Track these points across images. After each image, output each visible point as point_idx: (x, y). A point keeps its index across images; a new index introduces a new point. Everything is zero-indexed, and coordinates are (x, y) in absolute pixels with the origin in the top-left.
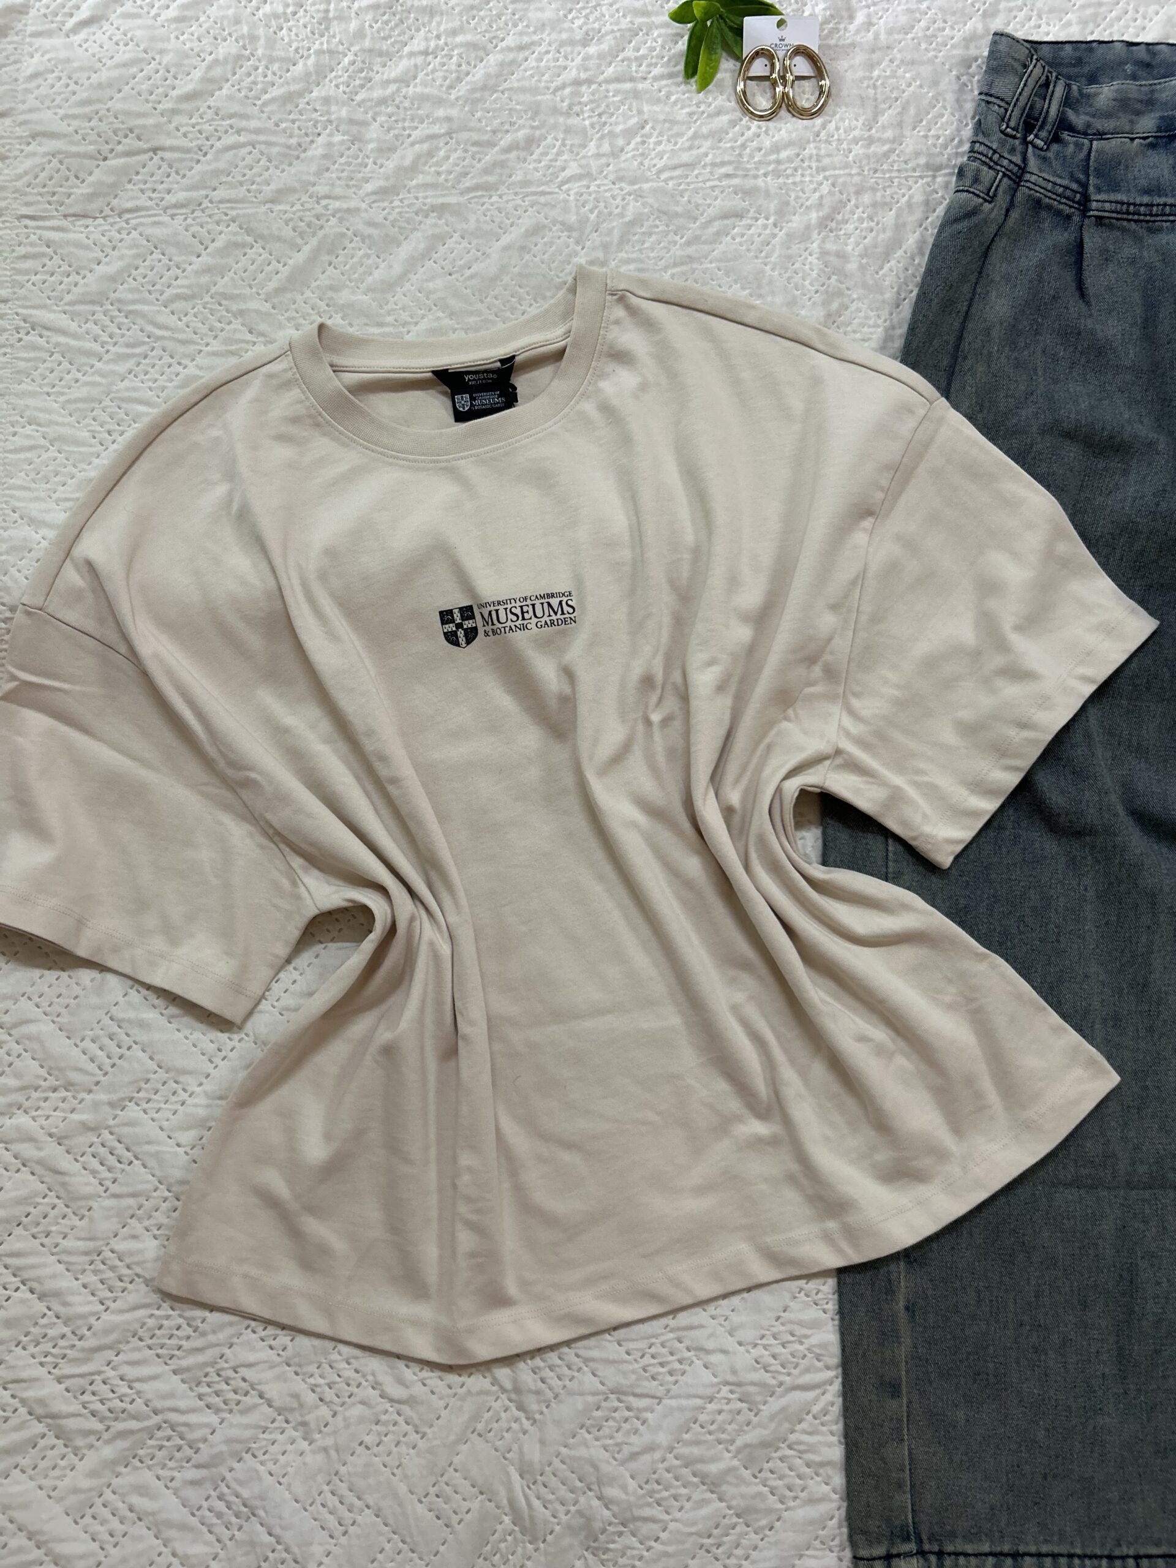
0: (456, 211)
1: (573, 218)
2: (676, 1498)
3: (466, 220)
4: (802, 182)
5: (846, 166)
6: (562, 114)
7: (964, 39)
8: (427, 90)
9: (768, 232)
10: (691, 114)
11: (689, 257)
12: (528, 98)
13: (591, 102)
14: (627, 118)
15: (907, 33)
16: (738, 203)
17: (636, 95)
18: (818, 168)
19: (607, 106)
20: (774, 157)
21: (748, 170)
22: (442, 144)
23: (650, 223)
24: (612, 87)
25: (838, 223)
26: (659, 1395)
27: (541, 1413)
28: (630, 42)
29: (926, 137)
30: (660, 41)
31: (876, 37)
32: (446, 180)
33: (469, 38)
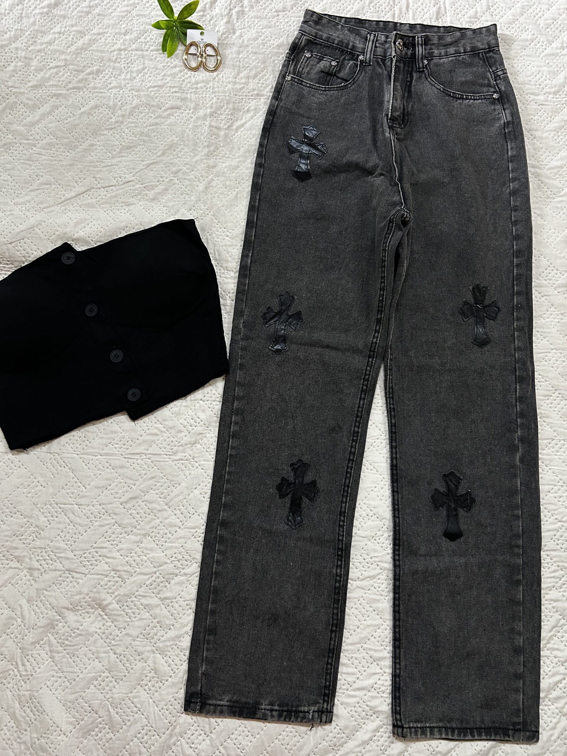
0: (65, 97)
1: (111, 103)
2: (88, 613)
3: (68, 100)
4: (205, 97)
5: (224, 92)
6: (112, 61)
7: (278, 45)
8: (58, 48)
9: (189, 116)
10: (164, 66)
11: (156, 123)
12: (99, 54)
13: (125, 58)
14: (138, 65)
15: (255, 41)
16: (179, 103)
17: (143, 57)
18: (212, 92)
19: (131, 60)
20: (195, 86)
21: (184, 90)
22: (62, 70)
23: (142, 108)
24: (133, 53)
25: (218, 114)
26: (86, 573)
27: (39, 578)
28: (143, 35)
29: (258, 83)
30: (155, 36)
31: (243, 42)
32: (62, 84)
33: (78, 28)
